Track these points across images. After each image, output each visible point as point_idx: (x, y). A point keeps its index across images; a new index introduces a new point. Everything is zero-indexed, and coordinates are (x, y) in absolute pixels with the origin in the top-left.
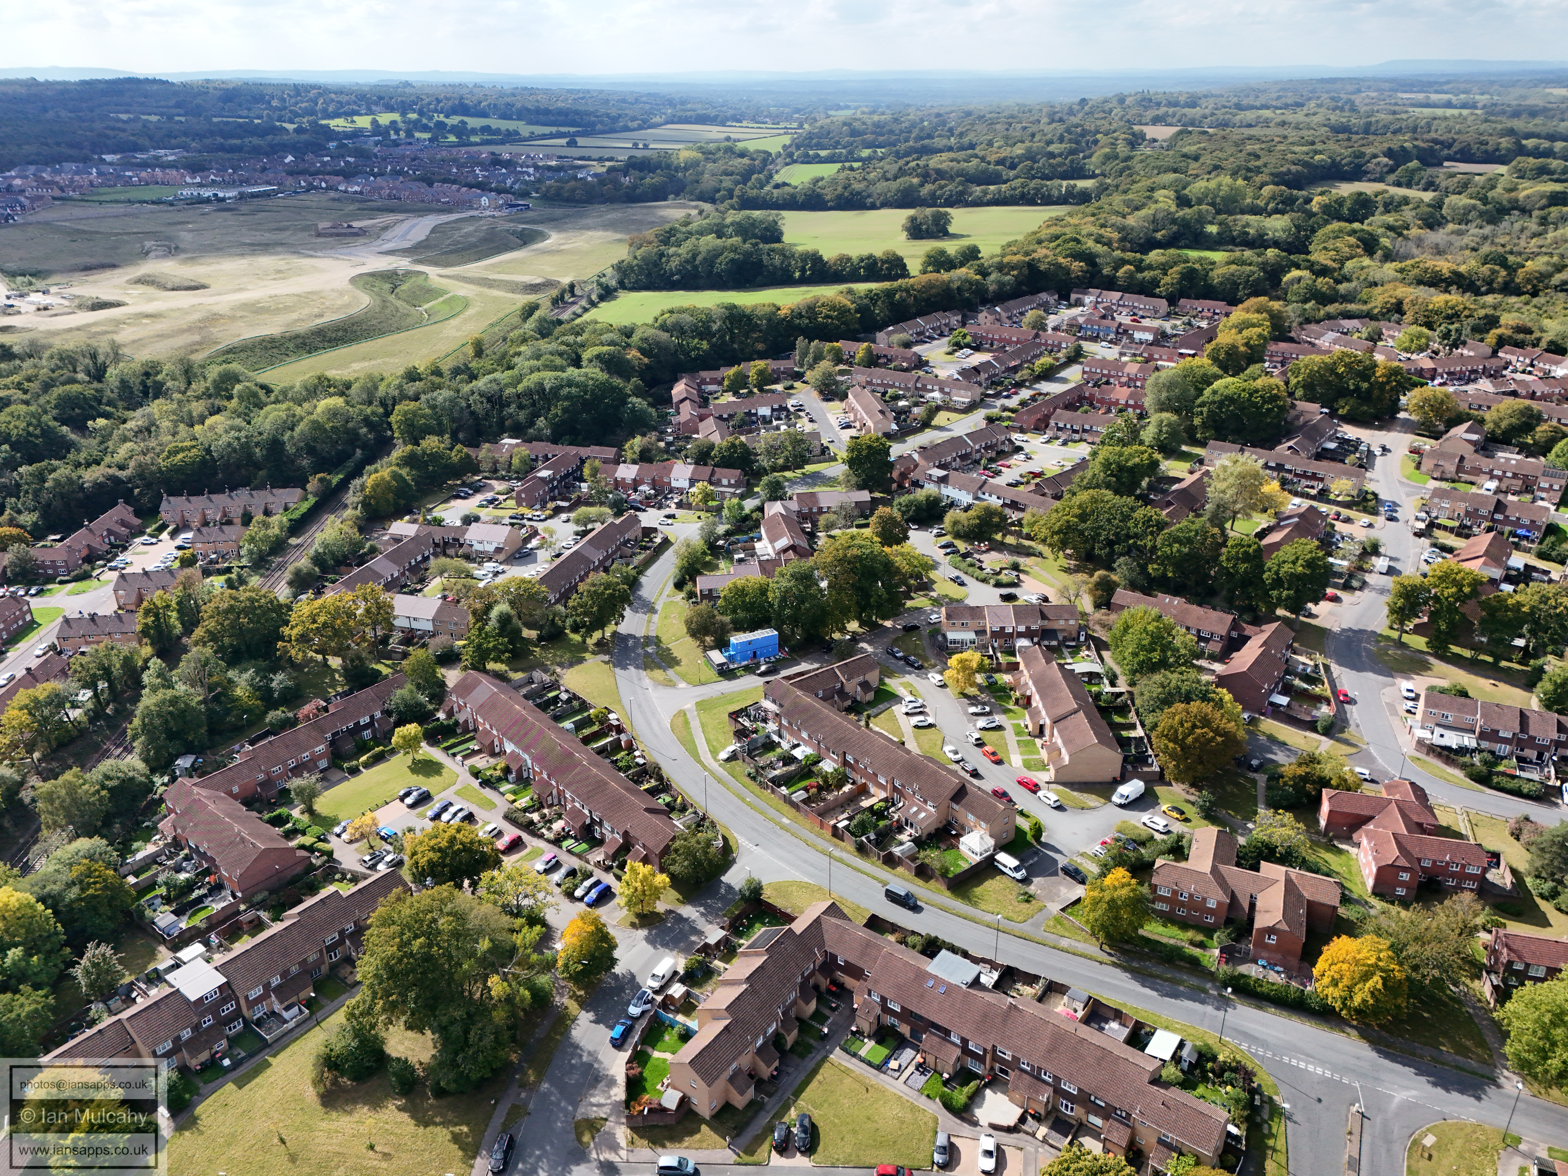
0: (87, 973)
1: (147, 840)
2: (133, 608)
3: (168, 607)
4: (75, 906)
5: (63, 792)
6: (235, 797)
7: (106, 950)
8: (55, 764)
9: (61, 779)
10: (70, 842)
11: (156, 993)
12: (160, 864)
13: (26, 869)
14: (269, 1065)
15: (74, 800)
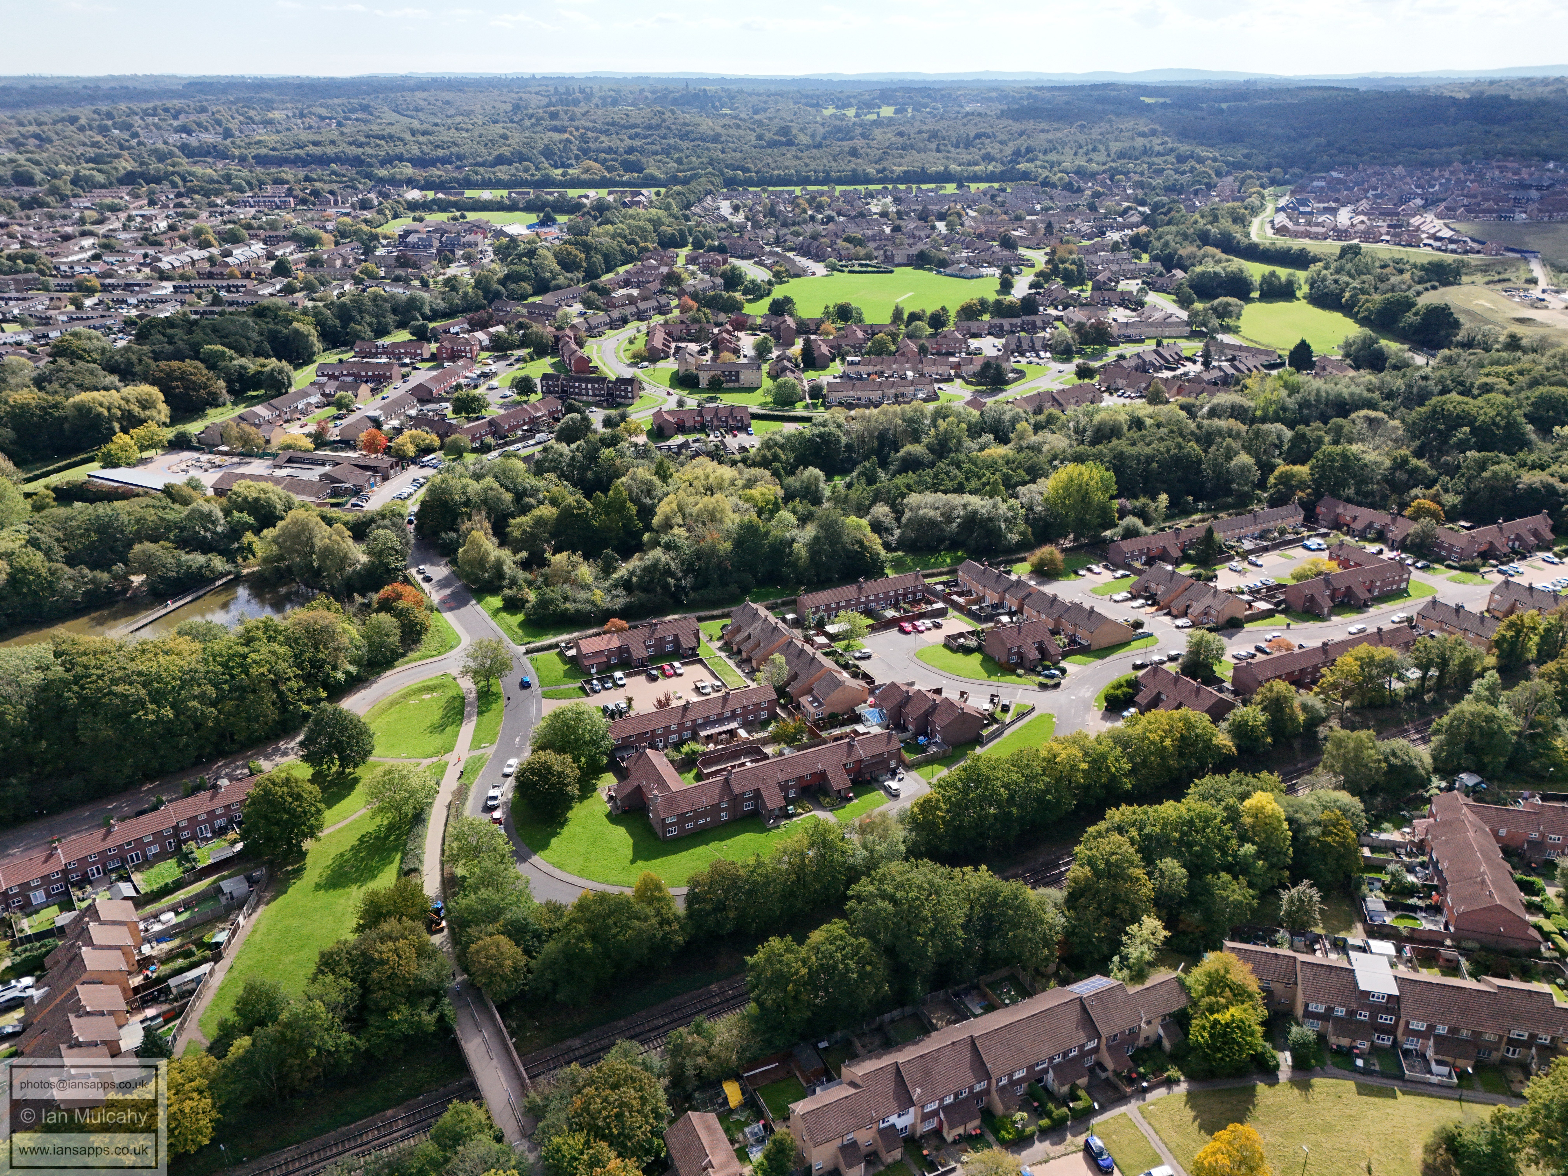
0: (1291, 901)
1: (1398, 827)
2: (1500, 615)
3: (1534, 629)
4: (1312, 843)
5: (1352, 745)
6: (1498, 839)
7: (1315, 894)
8: (1357, 719)
9: (1356, 734)
10: (1335, 789)
11: (1334, 959)
12: (1398, 855)
13: (1291, 789)
14: (1395, 1097)
15: (1357, 757)
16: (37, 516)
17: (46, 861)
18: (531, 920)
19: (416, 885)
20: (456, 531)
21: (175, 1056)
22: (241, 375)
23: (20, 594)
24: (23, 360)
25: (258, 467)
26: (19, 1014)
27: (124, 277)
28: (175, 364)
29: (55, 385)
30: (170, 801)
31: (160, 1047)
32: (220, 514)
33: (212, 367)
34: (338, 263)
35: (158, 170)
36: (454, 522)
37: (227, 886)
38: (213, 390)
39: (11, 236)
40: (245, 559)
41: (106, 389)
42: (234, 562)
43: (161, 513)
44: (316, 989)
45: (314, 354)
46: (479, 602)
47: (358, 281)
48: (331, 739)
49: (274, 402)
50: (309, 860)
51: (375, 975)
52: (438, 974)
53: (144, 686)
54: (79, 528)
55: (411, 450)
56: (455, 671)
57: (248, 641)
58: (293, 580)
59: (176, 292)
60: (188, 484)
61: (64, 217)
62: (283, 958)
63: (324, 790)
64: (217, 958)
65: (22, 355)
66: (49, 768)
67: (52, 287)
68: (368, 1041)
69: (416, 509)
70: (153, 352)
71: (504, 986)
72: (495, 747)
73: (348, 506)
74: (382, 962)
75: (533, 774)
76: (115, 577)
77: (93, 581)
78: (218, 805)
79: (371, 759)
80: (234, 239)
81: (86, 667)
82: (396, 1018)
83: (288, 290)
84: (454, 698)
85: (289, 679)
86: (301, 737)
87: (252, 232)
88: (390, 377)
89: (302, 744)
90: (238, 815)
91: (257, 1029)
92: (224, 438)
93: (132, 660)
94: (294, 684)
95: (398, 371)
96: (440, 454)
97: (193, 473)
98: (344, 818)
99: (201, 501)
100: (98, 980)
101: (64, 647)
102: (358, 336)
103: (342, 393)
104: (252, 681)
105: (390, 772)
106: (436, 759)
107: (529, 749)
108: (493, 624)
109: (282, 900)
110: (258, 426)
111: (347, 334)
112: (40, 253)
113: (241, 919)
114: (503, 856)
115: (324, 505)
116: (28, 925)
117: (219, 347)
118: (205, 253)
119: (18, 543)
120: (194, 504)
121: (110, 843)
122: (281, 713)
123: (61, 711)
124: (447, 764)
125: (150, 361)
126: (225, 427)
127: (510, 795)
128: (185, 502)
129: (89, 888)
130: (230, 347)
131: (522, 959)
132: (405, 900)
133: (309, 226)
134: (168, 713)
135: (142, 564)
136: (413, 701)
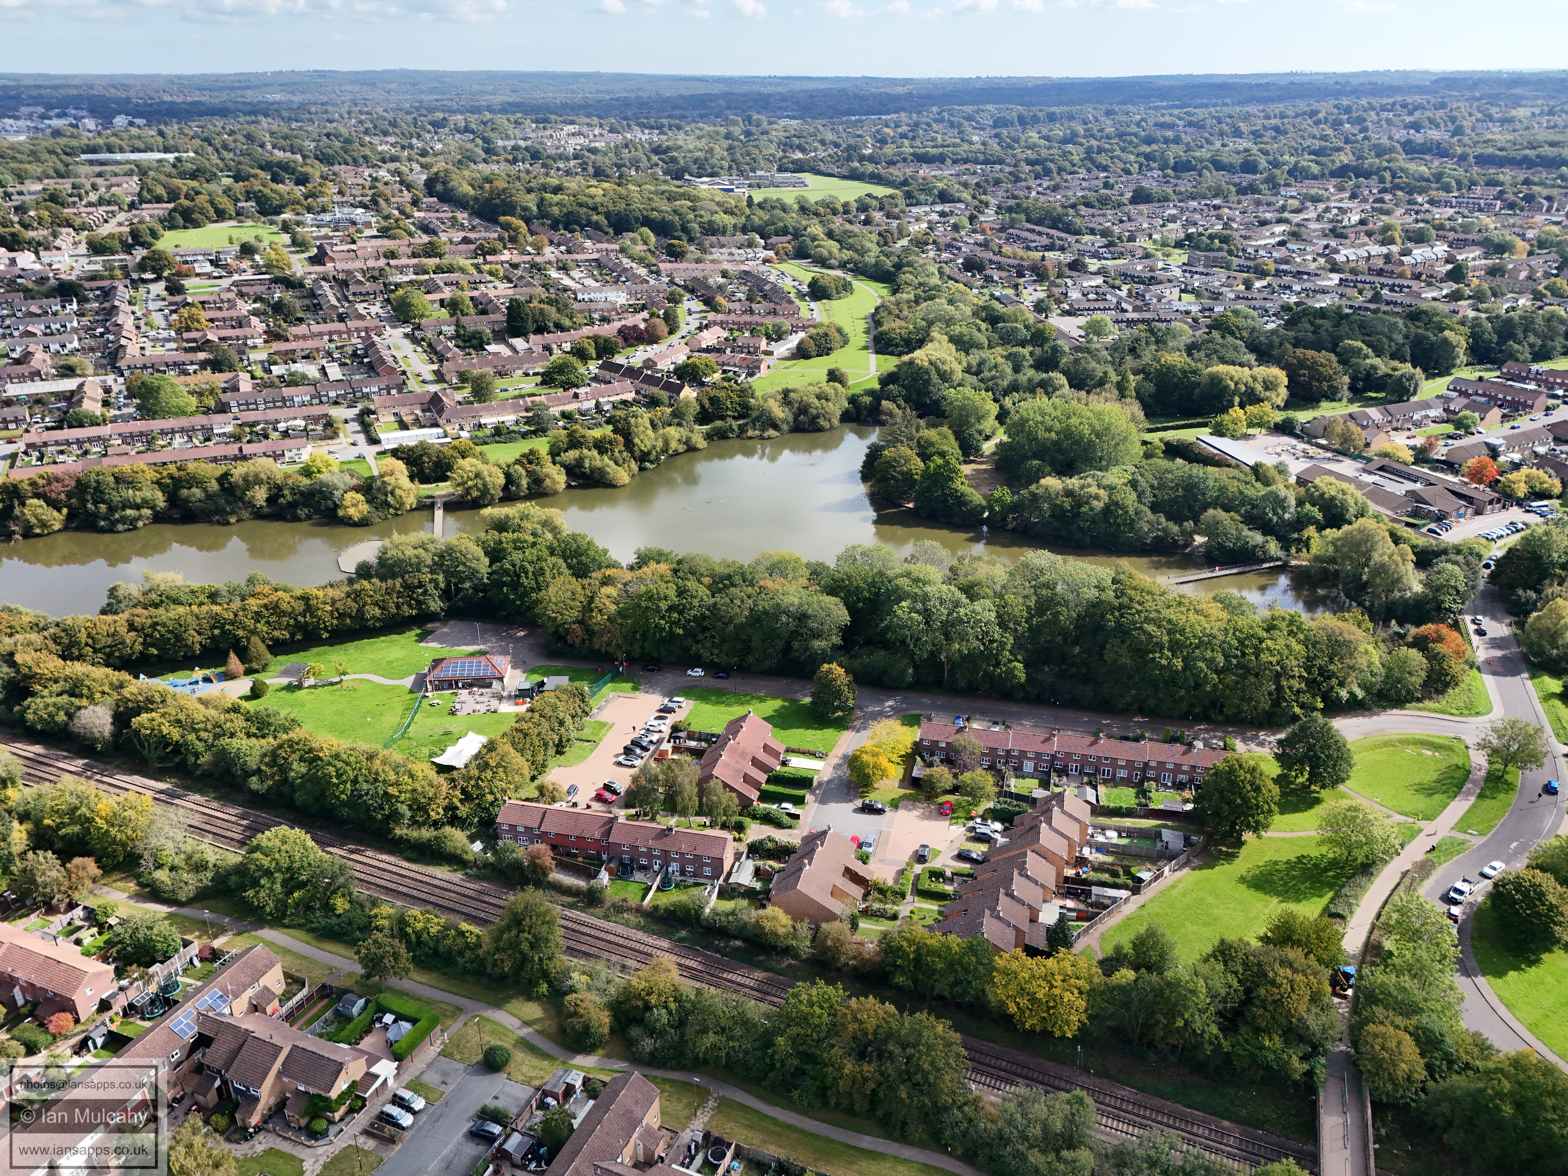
16: (1144, 462)
17: (1043, 742)
18: (1447, 1039)
19: (1337, 932)
20: (1538, 592)
21: (1074, 951)
22: (1368, 375)
23: (1108, 522)
24: (1186, 327)
25: (1348, 467)
26: (984, 847)
27: (1299, 265)
28: (1310, 353)
29: (1202, 354)
30: (1150, 740)
31: (1065, 936)
32: (1293, 502)
33: (1343, 362)
34: (1523, 275)
35: (1371, 165)
36: (1540, 581)
37: (1167, 835)
38: (1335, 383)
39: (1219, 218)
40: (1299, 551)
41: (1241, 365)
42: (1288, 550)
43: (1242, 487)
44: (1204, 969)
45: (1454, 366)
46: (1533, 677)
47: (1537, 296)
48: (1309, 750)
49: (1390, 407)
50: (1244, 851)
51: (1262, 991)
52: (1324, 1031)
53: (1169, 633)
54: (1172, 481)
55: (1521, 490)
56: (1471, 740)
57: (1270, 628)
58: (1336, 586)
59: (1340, 285)
60: (1276, 467)
61: (1269, 204)
62: (1188, 924)
63: (1283, 794)
64: (1136, 891)
65: (1186, 323)
66: (1074, 670)
67: (1234, 267)
68: (1233, 1046)
69: (1500, 554)
70: (1296, 338)
71: (1390, 1087)
72: (1483, 839)
73: (1424, 530)
74: (1273, 983)
75: (1517, 891)
76: (1183, 532)
77: (1165, 530)
78: (1186, 762)
79: (1341, 787)
80: (1419, 238)
81: (1131, 600)
82: (1267, 1043)
83: (1455, 296)
84: (1458, 767)
85: (1293, 677)
86: (1282, 736)
87: (1441, 233)
88: (1531, 407)
89: (1280, 742)
90: (1200, 779)
91: (1143, 970)
92: (1326, 432)
93: (1169, 607)
94: (1296, 684)
95: (1543, 401)
96: (1556, 503)
97: (1285, 458)
98: (1292, 831)
99: (1281, 486)
100: (1045, 855)
101: (1122, 577)
102: (1512, 356)
103: (1468, 413)
104: (1259, 665)
105: (1356, 809)
106: (1410, 820)
107: (1526, 862)
108: (1539, 707)
109: (1206, 872)
110: (1364, 427)
111: (1501, 351)
112: (1236, 235)
113: (1166, 869)
114: (1444, 957)
115: (1399, 521)
116: (1015, 785)
117: (1359, 344)
118: (1384, 250)
119: (1123, 481)
120: (1274, 487)
121: (1092, 751)
122: (1272, 705)
123: (1099, 628)
124: (1420, 830)
125: (1289, 346)
126: (1333, 421)
127: (1480, 899)
128: (1267, 483)
129: (1065, 779)
130: (1369, 345)
131: (1421, 1074)
132: (1319, 938)
133: (1506, 232)
134: (1178, 664)
135: (1208, 527)
136: (1409, 750)
